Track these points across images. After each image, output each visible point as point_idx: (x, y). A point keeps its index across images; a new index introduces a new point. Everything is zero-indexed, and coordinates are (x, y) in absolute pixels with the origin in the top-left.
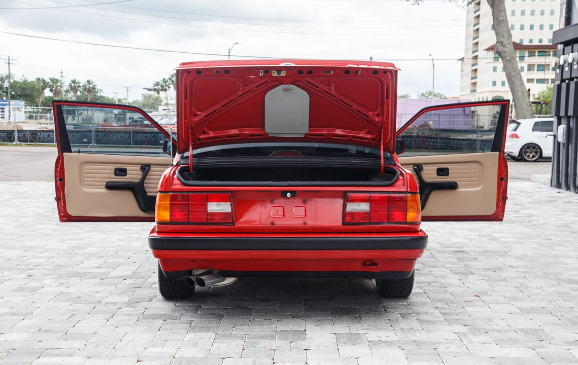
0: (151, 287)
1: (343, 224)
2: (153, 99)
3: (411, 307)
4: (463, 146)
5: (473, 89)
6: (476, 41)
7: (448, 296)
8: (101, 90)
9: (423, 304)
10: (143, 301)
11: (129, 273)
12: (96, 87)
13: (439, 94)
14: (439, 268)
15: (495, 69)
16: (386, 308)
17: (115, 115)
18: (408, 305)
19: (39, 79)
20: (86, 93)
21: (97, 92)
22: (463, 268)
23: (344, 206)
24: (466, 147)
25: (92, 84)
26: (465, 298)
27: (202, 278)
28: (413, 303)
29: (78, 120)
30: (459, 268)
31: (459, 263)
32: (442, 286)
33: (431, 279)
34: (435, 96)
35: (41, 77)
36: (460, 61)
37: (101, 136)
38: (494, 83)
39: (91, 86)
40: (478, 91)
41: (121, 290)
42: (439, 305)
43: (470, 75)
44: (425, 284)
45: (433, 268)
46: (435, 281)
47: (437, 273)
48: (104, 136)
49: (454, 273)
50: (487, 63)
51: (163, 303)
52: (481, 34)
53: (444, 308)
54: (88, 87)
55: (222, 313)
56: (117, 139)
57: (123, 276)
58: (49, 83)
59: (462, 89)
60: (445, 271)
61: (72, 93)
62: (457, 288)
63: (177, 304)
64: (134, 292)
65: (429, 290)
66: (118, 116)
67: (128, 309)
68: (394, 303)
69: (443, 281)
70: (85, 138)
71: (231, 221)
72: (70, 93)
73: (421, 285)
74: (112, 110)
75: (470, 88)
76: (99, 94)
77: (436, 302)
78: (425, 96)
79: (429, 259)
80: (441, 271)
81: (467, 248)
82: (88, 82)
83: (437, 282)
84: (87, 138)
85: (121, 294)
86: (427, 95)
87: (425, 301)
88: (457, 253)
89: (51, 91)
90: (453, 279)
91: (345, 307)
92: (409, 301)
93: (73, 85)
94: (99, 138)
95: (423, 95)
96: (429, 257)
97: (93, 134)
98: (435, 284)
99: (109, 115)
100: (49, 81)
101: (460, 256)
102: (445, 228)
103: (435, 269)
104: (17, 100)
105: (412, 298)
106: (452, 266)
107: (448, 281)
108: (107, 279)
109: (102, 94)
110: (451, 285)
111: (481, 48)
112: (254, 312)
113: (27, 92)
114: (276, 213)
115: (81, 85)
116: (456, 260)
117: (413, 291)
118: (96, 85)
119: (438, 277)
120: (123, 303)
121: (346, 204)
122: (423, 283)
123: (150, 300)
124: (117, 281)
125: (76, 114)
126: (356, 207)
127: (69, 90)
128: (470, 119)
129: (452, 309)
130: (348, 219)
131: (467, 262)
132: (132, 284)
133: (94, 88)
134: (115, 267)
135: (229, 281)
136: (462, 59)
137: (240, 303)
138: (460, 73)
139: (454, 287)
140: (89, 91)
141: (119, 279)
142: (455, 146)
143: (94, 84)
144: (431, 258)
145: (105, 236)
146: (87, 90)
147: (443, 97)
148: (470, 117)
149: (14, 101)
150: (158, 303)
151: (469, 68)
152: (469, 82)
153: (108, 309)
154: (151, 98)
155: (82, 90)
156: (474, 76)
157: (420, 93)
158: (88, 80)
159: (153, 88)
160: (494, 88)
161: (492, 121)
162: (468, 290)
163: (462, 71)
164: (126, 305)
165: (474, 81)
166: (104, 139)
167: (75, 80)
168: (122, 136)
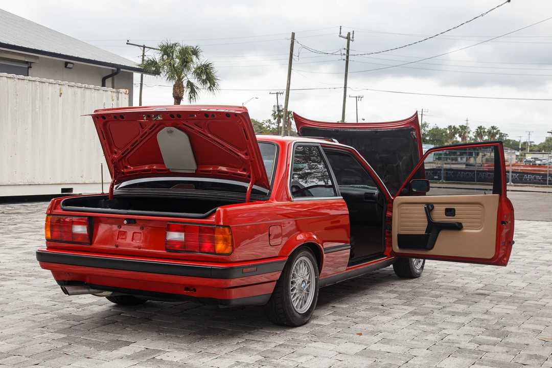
8: (506, 135)
12: (500, 132)
17: (517, 156)
19: (451, 126)
25: (496, 129)
35: (453, 125)
37: (449, 173)
39: (495, 131)
48: (453, 174)
54: (492, 132)
56: (463, 177)
58: (458, 129)
66: (519, 157)
84: (438, 176)
89: (460, 136)
93: (479, 131)
94: (448, 176)
97: (443, 172)
100: (459, 128)
104: (429, 144)
109: (507, 138)
113: (437, 137)
115: (486, 130)
118: (499, 130)
127: (477, 135)
133: (498, 133)
140: (493, 135)
143: (498, 129)
146: (491, 135)
149: (426, 145)
158: (492, 126)
166: (453, 176)
167: (481, 127)
168: (468, 174)
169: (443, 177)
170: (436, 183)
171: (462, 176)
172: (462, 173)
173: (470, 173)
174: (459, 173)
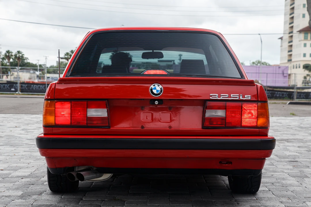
0: (43, 184)
1: (202, 128)
2: (64, 65)
3: (260, 201)
4: (284, 96)
5: (290, 59)
6: (291, 25)
7: (289, 193)
8: (27, 58)
9: (270, 199)
10: (34, 195)
11: (26, 174)
12: (23, 56)
13: (265, 63)
14: (278, 172)
15: (305, 45)
16: (238, 202)
17: (37, 75)
18: (257, 199)
20: (16, 60)
21: (24, 59)
22: (298, 172)
23: (204, 113)
24: (286, 97)
25: (21, 53)
26: (304, 195)
27: (81, 173)
28: (261, 198)
29: (11, 78)
30: (295, 172)
31: (295, 169)
32: (284, 186)
33: (273, 180)
34: (262, 63)
36: (280, 40)
37: (24, 86)
38: (305, 55)
39: (20, 55)
40: (293, 60)
41: (17, 186)
42: (284, 200)
43: (287, 49)
44: (269, 184)
45: (274, 172)
46: (276, 182)
47: (278, 176)
48: (27, 87)
49: (292, 176)
50: (300, 41)
51: (51, 196)
52: (295, 20)
53: (288, 202)
54: (18, 56)
55: (100, 204)
56: (36, 89)
57: (21, 176)
59: (281, 59)
60: (284, 175)
61: (7, 60)
62: (296, 187)
63: (62, 197)
64: (28, 188)
65: (273, 188)
67: (20, 200)
68: (245, 198)
69: (284, 182)
70: (12, 88)
71: (107, 125)
72: (5, 60)
73: (266, 184)
74: (35, 72)
75: (287, 58)
76: (26, 61)
77: (281, 198)
78: (255, 64)
79: (269, 166)
80: (280, 175)
81: (299, 159)
82: (19, 52)
83: (278, 183)
84: (14, 88)
85: (17, 189)
86: (256, 63)
87: (271, 196)
88: (292, 162)
90: (292, 181)
91: (203, 200)
92: (257, 196)
93: (7, 54)
94: (23, 88)
95: (253, 63)
96: (269, 165)
97: (19, 85)
98: (278, 184)
99: (33, 75)
101: (294, 164)
102: (279, 145)
103: (276, 173)
105: (260, 194)
106: (289, 171)
107: (289, 182)
108: (7, 179)
109: (28, 61)
110: (291, 185)
111: (295, 30)
112: (126, 204)
114: (146, 119)
115: (13, 54)
116: (291, 167)
117: (260, 189)
118: (24, 55)
119: (279, 179)
120: (17, 196)
121: (205, 110)
122: (267, 183)
123: (40, 194)
124: (15, 179)
125: (9, 74)
126: (214, 114)
127: (5, 58)
128: (287, 79)
129: (295, 203)
130: (207, 124)
131: (301, 169)
132: (28, 182)
133: (22, 57)
134: (16, 169)
135: (106, 176)
136: (281, 38)
137: (115, 196)
138: (280, 48)
139: (294, 186)
140: (19, 58)
141: (18, 179)
142: (278, 95)
144: (271, 165)
145: (13, 149)
146: (17, 58)
147: (268, 64)
148: (288, 77)
150: (47, 196)
151: (286, 45)
152: (286, 54)
153: (3, 201)
154: (63, 64)
155: (14, 58)
156: (290, 50)
157: (251, 62)
159: (64, 57)
160: (305, 59)
161: (303, 81)
162: (306, 189)
163: (281, 46)
164: (19, 198)
165: (290, 53)
166: (27, 89)
167: (9, 51)
168: (39, 87)
169: (19, 89)
170: (13, 94)
171: (34, 89)
172: (35, 86)
173: (41, 86)
174: (32, 86)
